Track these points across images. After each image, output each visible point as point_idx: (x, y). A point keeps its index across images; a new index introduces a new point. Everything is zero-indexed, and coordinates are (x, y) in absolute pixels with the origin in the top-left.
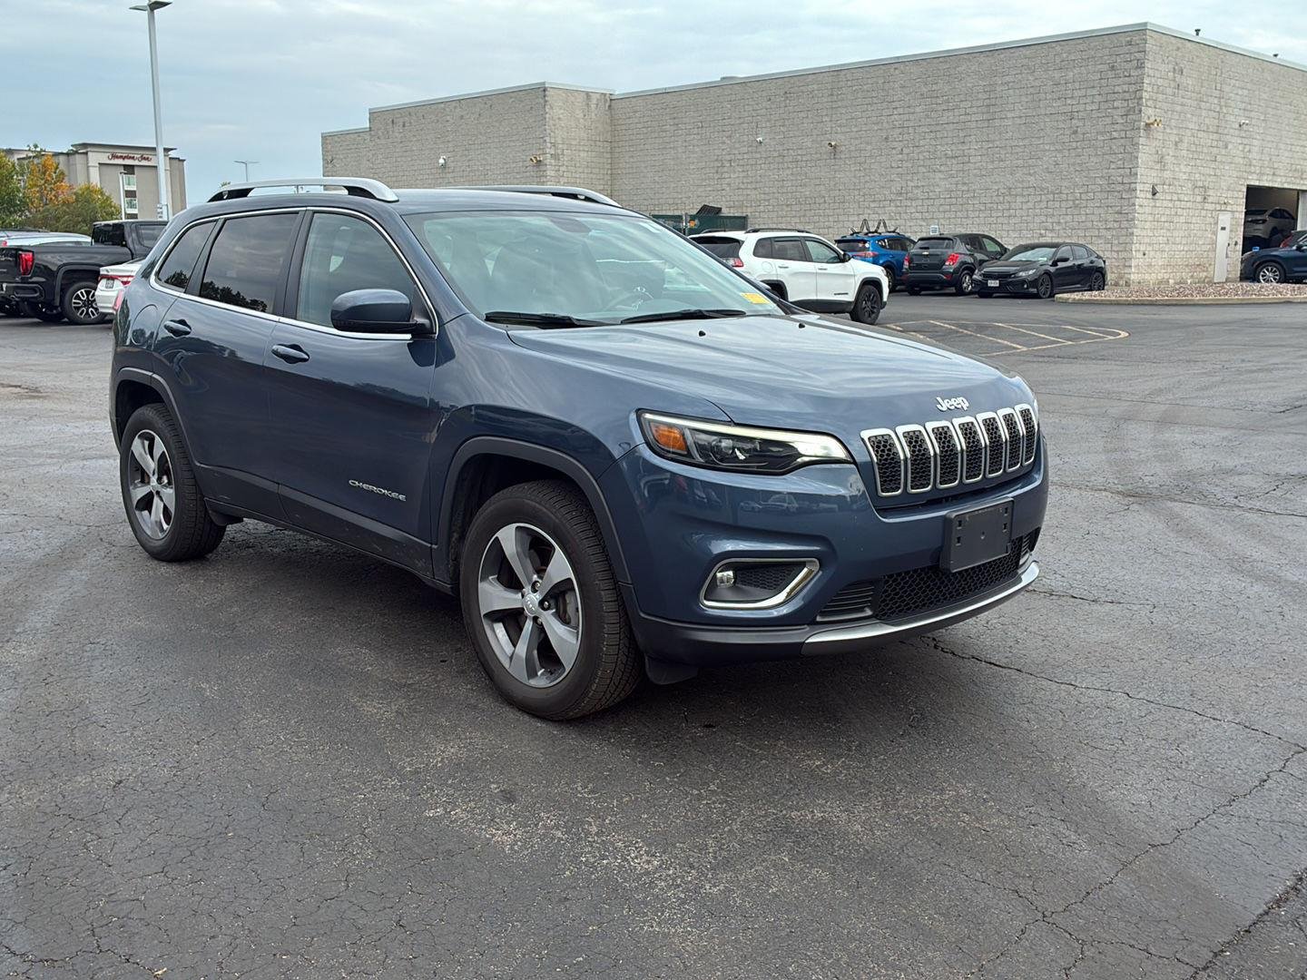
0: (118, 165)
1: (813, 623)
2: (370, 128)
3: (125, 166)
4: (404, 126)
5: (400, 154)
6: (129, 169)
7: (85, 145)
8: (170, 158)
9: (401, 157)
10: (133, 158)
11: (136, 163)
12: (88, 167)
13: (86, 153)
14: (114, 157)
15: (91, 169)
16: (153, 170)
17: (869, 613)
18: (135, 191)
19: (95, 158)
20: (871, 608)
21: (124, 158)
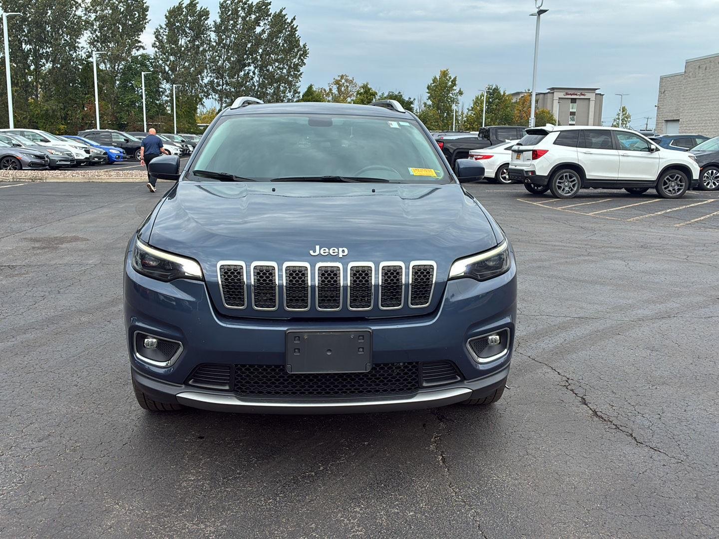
0: (568, 98)
1: (186, 383)
2: (685, 72)
3: (572, 99)
4: (706, 69)
5: (701, 86)
6: (574, 101)
7: (553, 89)
8: (596, 94)
9: (702, 88)
10: (576, 94)
11: (578, 97)
12: (553, 100)
13: (553, 93)
14: (567, 94)
15: (554, 101)
16: (587, 101)
17: (227, 388)
18: (575, 112)
19: (558, 95)
20: (229, 387)
21: (571, 95)
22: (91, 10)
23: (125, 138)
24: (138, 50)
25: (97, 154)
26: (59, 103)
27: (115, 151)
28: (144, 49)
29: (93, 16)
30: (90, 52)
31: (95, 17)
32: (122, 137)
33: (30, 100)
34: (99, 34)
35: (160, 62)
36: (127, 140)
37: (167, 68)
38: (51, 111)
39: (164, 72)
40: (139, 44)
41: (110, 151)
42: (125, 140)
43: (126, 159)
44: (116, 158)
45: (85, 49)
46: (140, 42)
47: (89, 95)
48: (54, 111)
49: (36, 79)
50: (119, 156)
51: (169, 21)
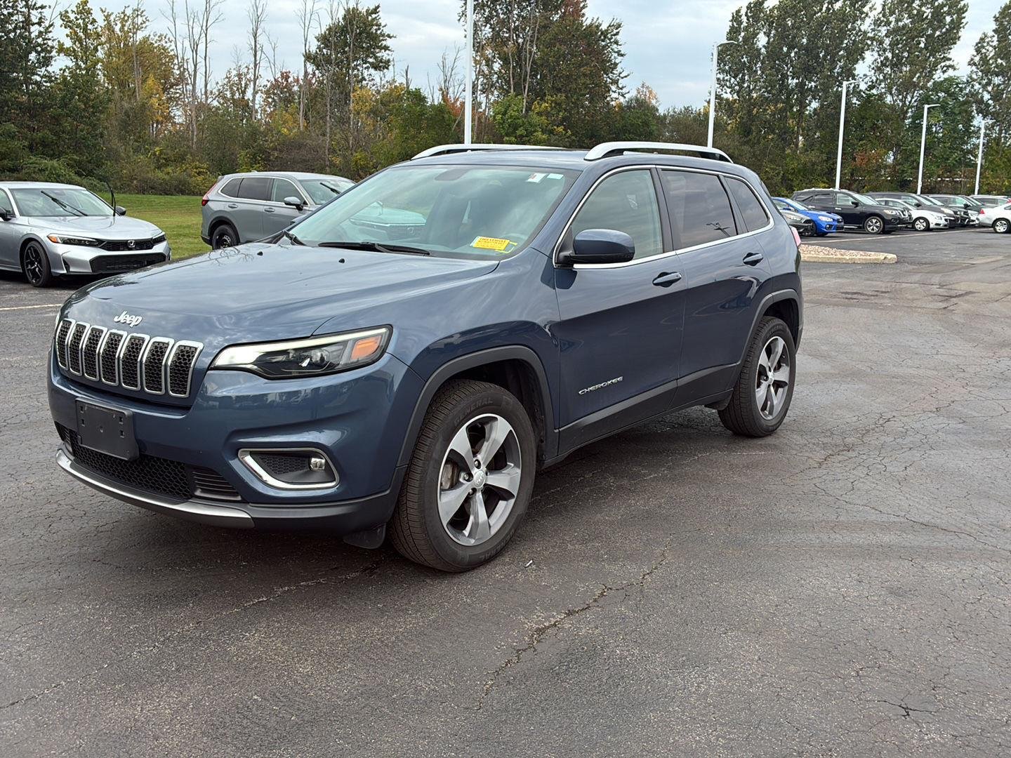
22: (882, 22)
23: (854, 201)
24: (944, 72)
25: (797, 221)
26: (822, 153)
27: (825, 219)
28: (955, 69)
29: (884, 30)
30: (874, 81)
31: (886, 32)
32: (850, 198)
33: (788, 151)
34: (890, 55)
35: (975, 88)
36: (856, 204)
37: (986, 96)
38: (809, 164)
39: (981, 101)
40: (948, 63)
41: (820, 217)
42: (853, 203)
43: (843, 230)
44: (826, 228)
45: (868, 78)
46: (950, 59)
47: (864, 141)
48: (813, 164)
49: (798, 123)
50: (831, 226)
51: (1001, 24)
